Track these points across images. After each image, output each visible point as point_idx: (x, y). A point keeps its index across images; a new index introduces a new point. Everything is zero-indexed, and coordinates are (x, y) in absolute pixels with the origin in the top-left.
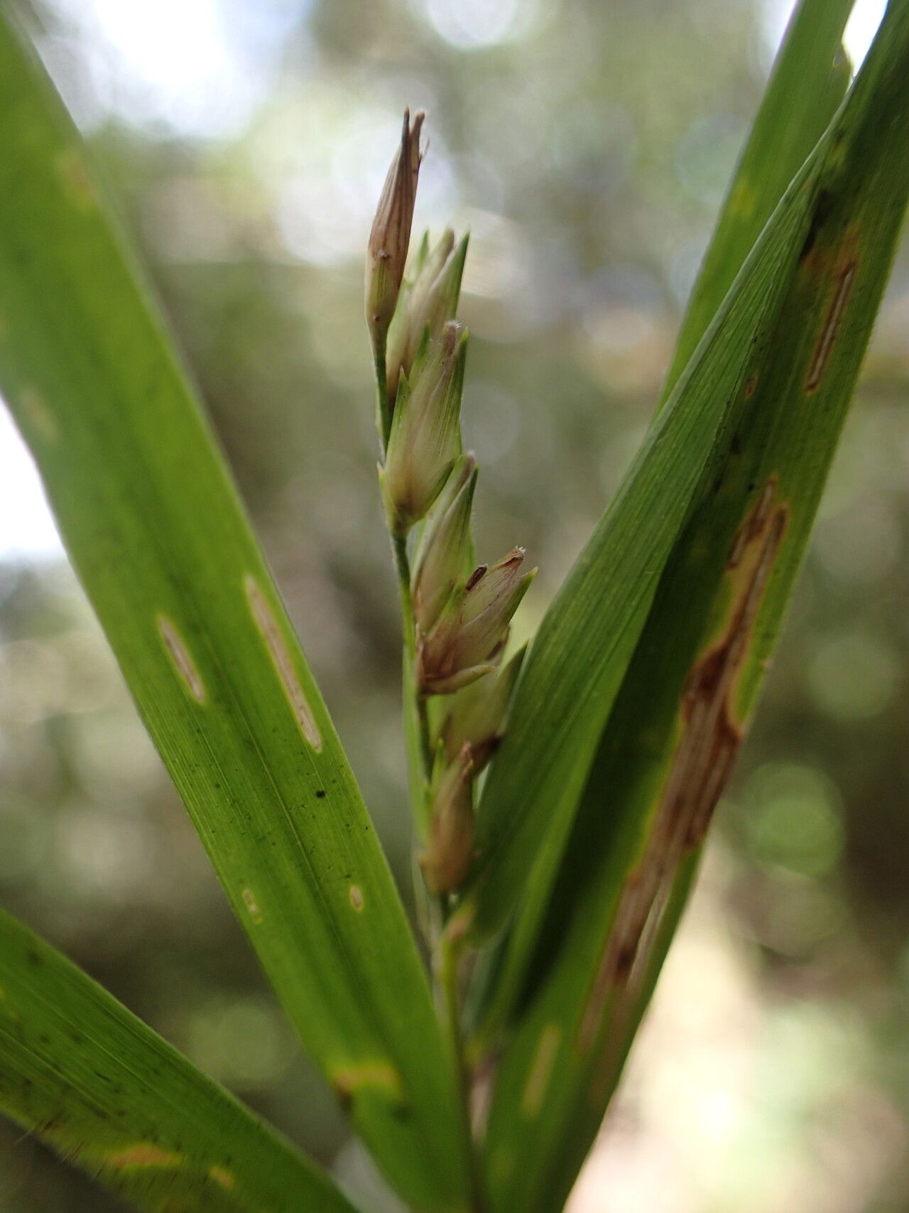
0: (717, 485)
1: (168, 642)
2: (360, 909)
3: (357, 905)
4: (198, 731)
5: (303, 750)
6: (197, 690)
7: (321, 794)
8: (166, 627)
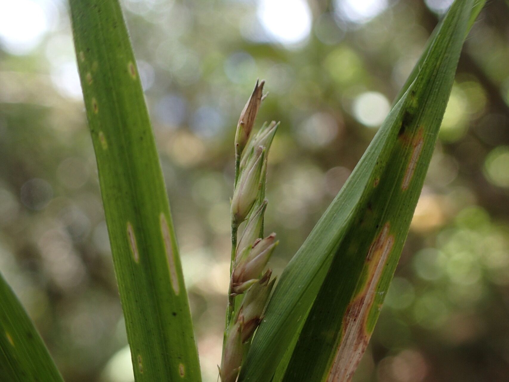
0: (361, 221)
1: (129, 234)
2: (182, 376)
3: (182, 374)
4: (134, 274)
5: (171, 292)
6: (136, 256)
7: (174, 314)
8: (130, 229)
